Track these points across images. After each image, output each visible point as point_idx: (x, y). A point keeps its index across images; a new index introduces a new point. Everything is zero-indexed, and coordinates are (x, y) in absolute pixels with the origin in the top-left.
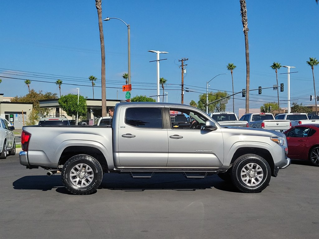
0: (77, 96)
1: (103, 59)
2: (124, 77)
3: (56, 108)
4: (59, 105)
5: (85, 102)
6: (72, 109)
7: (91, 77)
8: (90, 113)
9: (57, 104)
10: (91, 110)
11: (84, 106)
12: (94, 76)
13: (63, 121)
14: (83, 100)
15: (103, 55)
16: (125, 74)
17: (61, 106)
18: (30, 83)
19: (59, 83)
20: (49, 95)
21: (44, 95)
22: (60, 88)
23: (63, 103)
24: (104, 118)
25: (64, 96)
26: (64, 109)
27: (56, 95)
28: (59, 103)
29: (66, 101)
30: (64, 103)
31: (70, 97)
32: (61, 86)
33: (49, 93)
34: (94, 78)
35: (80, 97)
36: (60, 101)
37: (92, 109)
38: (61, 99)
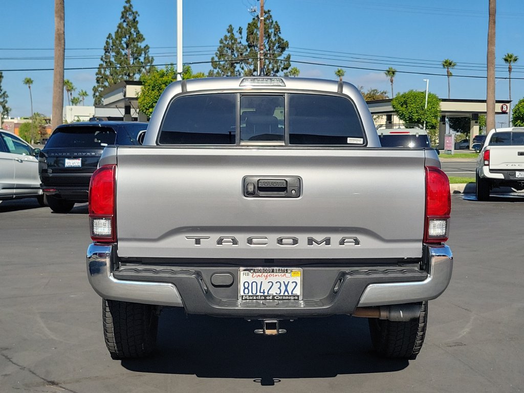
0: (424, 93)
1: (492, 14)
2: (506, 60)
3: (387, 115)
4: (392, 110)
5: (438, 104)
6: (415, 117)
7: (446, 62)
8: (444, 124)
9: (390, 108)
10: (447, 120)
11: (436, 112)
12: (451, 59)
13: (417, 136)
14: (435, 100)
15: (492, 5)
16: (507, 55)
17: (397, 112)
18: (343, 75)
19: (391, 73)
20: (374, 94)
21: (366, 93)
22: (392, 81)
23: (399, 106)
24: (499, 130)
25: (401, 94)
26: (402, 117)
27: (385, 93)
28: (394, 107)
29: (405, 103)
30: (402, 106)
31: (412, 95)
32: (393, 78)
33: (374, 91)
34: (450, 64)
35: (430, 94)
36: (394, 103)
37: (447, 118)
38: (396, 99)
